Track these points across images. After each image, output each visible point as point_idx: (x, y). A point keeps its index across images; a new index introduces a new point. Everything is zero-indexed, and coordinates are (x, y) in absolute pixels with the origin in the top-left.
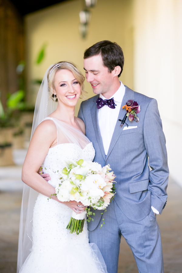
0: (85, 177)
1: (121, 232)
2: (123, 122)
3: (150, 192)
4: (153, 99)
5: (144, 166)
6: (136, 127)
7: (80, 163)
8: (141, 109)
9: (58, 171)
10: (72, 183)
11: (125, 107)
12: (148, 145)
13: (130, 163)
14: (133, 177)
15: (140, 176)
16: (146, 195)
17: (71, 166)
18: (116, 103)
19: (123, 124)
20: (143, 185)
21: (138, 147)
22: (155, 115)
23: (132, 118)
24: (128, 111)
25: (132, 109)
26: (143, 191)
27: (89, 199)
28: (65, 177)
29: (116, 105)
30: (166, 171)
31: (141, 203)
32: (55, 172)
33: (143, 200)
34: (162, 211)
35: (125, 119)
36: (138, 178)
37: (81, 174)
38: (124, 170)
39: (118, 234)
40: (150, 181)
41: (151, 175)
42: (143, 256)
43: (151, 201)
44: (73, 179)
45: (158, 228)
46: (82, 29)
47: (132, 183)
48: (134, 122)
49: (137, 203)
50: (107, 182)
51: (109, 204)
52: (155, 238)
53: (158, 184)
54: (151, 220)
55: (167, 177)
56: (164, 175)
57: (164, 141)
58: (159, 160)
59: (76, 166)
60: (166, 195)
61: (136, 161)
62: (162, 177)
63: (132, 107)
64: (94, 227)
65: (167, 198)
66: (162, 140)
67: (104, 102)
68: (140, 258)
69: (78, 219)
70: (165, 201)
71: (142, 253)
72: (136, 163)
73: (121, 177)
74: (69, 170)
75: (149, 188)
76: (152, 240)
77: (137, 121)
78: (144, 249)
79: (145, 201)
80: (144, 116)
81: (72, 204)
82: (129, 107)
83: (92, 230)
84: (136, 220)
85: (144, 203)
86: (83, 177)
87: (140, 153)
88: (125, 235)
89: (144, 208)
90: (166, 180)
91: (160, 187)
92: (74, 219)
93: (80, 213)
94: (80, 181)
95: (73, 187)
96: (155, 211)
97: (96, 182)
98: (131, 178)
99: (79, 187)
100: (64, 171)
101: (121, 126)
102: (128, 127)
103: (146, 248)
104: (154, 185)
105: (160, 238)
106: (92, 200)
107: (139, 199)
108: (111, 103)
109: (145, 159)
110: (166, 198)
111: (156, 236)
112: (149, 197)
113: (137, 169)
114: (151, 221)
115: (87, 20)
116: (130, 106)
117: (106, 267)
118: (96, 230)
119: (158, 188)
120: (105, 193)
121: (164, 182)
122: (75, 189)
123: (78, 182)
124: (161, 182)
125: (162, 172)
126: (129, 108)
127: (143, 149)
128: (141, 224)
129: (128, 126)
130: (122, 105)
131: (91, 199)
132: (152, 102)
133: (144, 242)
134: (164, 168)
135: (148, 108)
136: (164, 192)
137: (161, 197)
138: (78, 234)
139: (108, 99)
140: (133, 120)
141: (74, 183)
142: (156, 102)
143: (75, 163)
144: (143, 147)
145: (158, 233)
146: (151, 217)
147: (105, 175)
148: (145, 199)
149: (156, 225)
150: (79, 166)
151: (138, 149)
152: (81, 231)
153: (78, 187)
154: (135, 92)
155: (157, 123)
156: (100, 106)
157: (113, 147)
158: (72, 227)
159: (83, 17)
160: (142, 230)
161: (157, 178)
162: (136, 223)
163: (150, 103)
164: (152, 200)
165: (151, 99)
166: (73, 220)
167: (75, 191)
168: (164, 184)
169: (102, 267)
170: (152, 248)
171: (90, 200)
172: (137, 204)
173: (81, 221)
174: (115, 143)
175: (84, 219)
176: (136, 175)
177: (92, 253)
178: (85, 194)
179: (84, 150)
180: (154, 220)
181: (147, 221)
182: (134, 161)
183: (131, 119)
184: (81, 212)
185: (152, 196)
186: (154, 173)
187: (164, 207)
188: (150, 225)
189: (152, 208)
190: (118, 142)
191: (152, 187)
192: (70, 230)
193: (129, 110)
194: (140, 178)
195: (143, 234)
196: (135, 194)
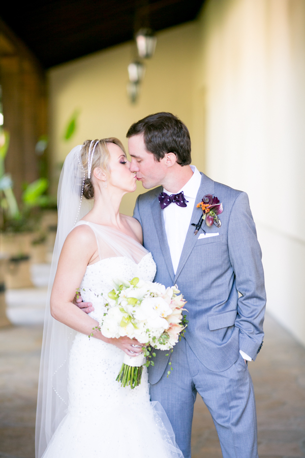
0: (141, 301)
1: (196, 386)
2: (198, 228)
3: (238, 329)
4: (242, 193)
5: (230, 291)
6: (217, 234)
7: (134, 281)
8: (223, 208)
9: (102, 294)
10: (122, 310)
11: (201, 205)
12: (235, 261)
13: (209, 288)
14: (214, 307)
15: (224, 305)
16: (232, 333)
17: (120, 287)
18: (187, 199)
19: (198, 230)
20: (228, 318)
21: (220, 263)
22: (245, 216)
23: (211, 222)
24: (204, 211)
25: (211, 209)
26: (228, 328)
27: (146, 332)
28: (112, 302)
29: (188, 202)
30: (262, 299)
31: (225, 347)
32: (98, 296)
33: (228, 342)
34: (256, 356)
35: (202, 223)
36: (221, 307)
37: (135, 297)
38: (200, 297)
39: (191, 390)
40: (238, 314)
41: (240, 304)
42: (228, 421)
43: (239, 343)
44: (124, 304)
45: (251, 381)
46: (132, 89)
47: (212, 315)
48: (214, 228)
49: (219, 346)
50: (173, 309)
51: (177, 342)
52: (245, 395)
53: (249, 317)
54: (240, 370)
55: (262, 306)
56: (258, 304)
57: (259, 254)
58: (250, 283)
59: (129, 287)
60: (261, 332)
61: (218, 284)
62: (256, 307)
63: (211, 206)
64: (156, 378)
65: (263, 337)
66: (257, 254)
67: (170, 198)
68: (223, 424)
69: (133, 366)
70: (261, 343)
71: (226, 417)
72: (219, 286)
73: (197, 308)
74: (117, 292)
75: (236, 323)
76: (240, 398)
77: (219, 226)
78: (229, 411)
79: (231, 343)
80: (228, 218)
81: (124, 344)
82: (207, 205)
83: (154, 383)
84: (217, 371)
85: (229, 346)
86: (138, 302)
87: (223, 271)
88: (201, 391)
89: (230, 353)
90: (261, 311)
91: (252, 322)
92: (127, 365)
93: (135, 356)
94: (134, 306)
95: (124, 317)
96: (246, 356)
97: (156, 307)
98: (211, 308)
99: (133, 315)
100: (111, 295)
101: (196, 233)
102: (206, 234)
103: (231, 411)
104: (243, 318)
105: (252, 396)
106: (151, 333)
107: (222, 338)
108: (180, 200)
109: (230, 280)
110: (261, 337)
111: (247, 393)
112: (237, 337)
113: (219, 296)
114: (239, 372)
115: (138, 77)
116: (208, 203)
117: (174, 436)
118: (159, 383)
119: (249, 323)
120: (171, 324)
121: (258, 314)
122: (127, 318)
123: (130, 309)
124: (254, 315)
125: (255, 299)
126: (206, 207)
127: (229, 265)
128: (225, 377)
129: (205, 232)
130: (196, 203)
131: (149, 331)
132: (241, 197)
133: (229, 402)
134: (258, 294)
135: (234, 206)
136: (259, 329)
137: (255, 335)
138: (133, 388)
139: (176, 194)
140: (213, 223)
141: (125, 310)
142: (246, 197)
143: (127, 283)
144: (228, 263)
145: (250, 389)
146: (240, 366)
147: (171, 300)
148: (230, 340)
149: (248, 377)
150: (132, 286)
151: (221, 266)
152: (138, 383)
153: (131, 316)
154: (215, 182)
155: (247, 228)
156: (165, 204)
157: (184, 263)
158: (125, 378)
159: (133, 71)
160: (226, 385)
161: (248, 308)
162: (217, 375)
163: (237, 199)
164: (241, 341)
165: (238, 192)
166: (125, 367)
167: (126, 322)
168: (259, 317)
169: (168, 436)
170: (241, 410)
171: (148, 333)
172: (218, 348)
173: (137, 368)
174: (187, 259)
175: (142, 366)
176: (219, 304)
177: (155, 416)
178: (141, 325)
179: (139, 264)
180: (245, 369)
181: (233, 372)
182: (215, 284)
183: (209, 223)
184: (137, 354)
185: (240, 334)
186: (244, 302)
187: (259, 350)
188: (237, 378)
189: (241, 352)
190: (191, 257)
191: (240, 322)
192: (121, 382)
193: (206, 210)
194: (224, 308)
195: (228, 391)
196: (217, 332)
